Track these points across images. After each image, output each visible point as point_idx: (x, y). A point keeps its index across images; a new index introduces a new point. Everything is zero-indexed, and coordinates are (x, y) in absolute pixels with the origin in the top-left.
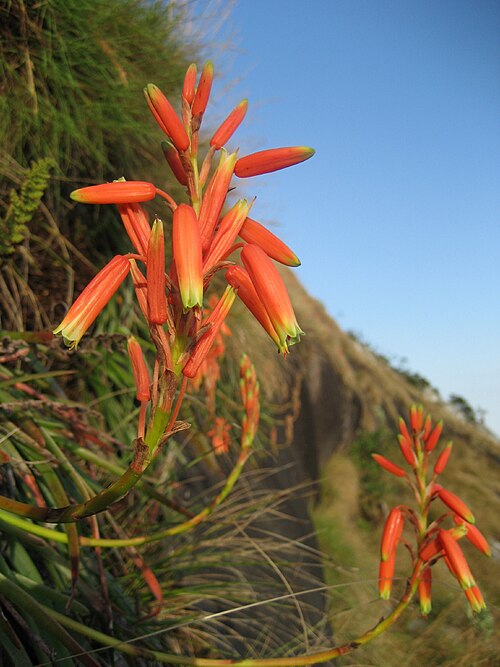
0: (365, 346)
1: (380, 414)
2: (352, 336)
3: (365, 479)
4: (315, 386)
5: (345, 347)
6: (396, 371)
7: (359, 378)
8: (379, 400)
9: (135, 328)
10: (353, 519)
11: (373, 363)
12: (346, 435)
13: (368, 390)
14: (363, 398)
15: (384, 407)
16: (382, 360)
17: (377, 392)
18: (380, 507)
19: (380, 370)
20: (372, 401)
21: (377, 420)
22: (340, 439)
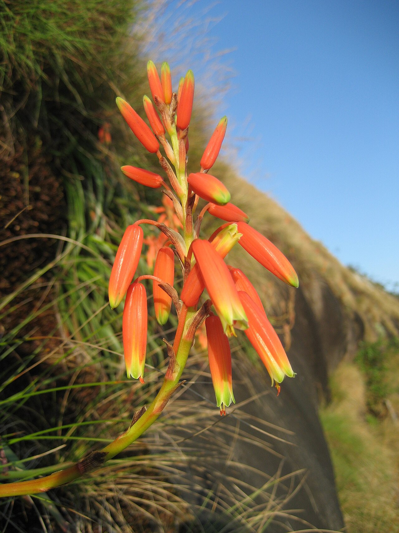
0: (363, 276)
1: (380, 329)
2: (352, 270)
3: (369, 383)
4: (318, 306)
5: (345, 278)
6: (391, 294)
7: (359, 302)
8: (378, 318)
9: (108, 238)
10: (362, 414)
11: (370, 289)
12: (351, 347)
13: (368, 311)
14: (364, 318)
15: (383, 324)
16: (379, 286)
17: (376, 312)
18: (384, 404)
19: (377, 294)
20: (372, 320)
21: (378, 335)
22: (345, 350)
